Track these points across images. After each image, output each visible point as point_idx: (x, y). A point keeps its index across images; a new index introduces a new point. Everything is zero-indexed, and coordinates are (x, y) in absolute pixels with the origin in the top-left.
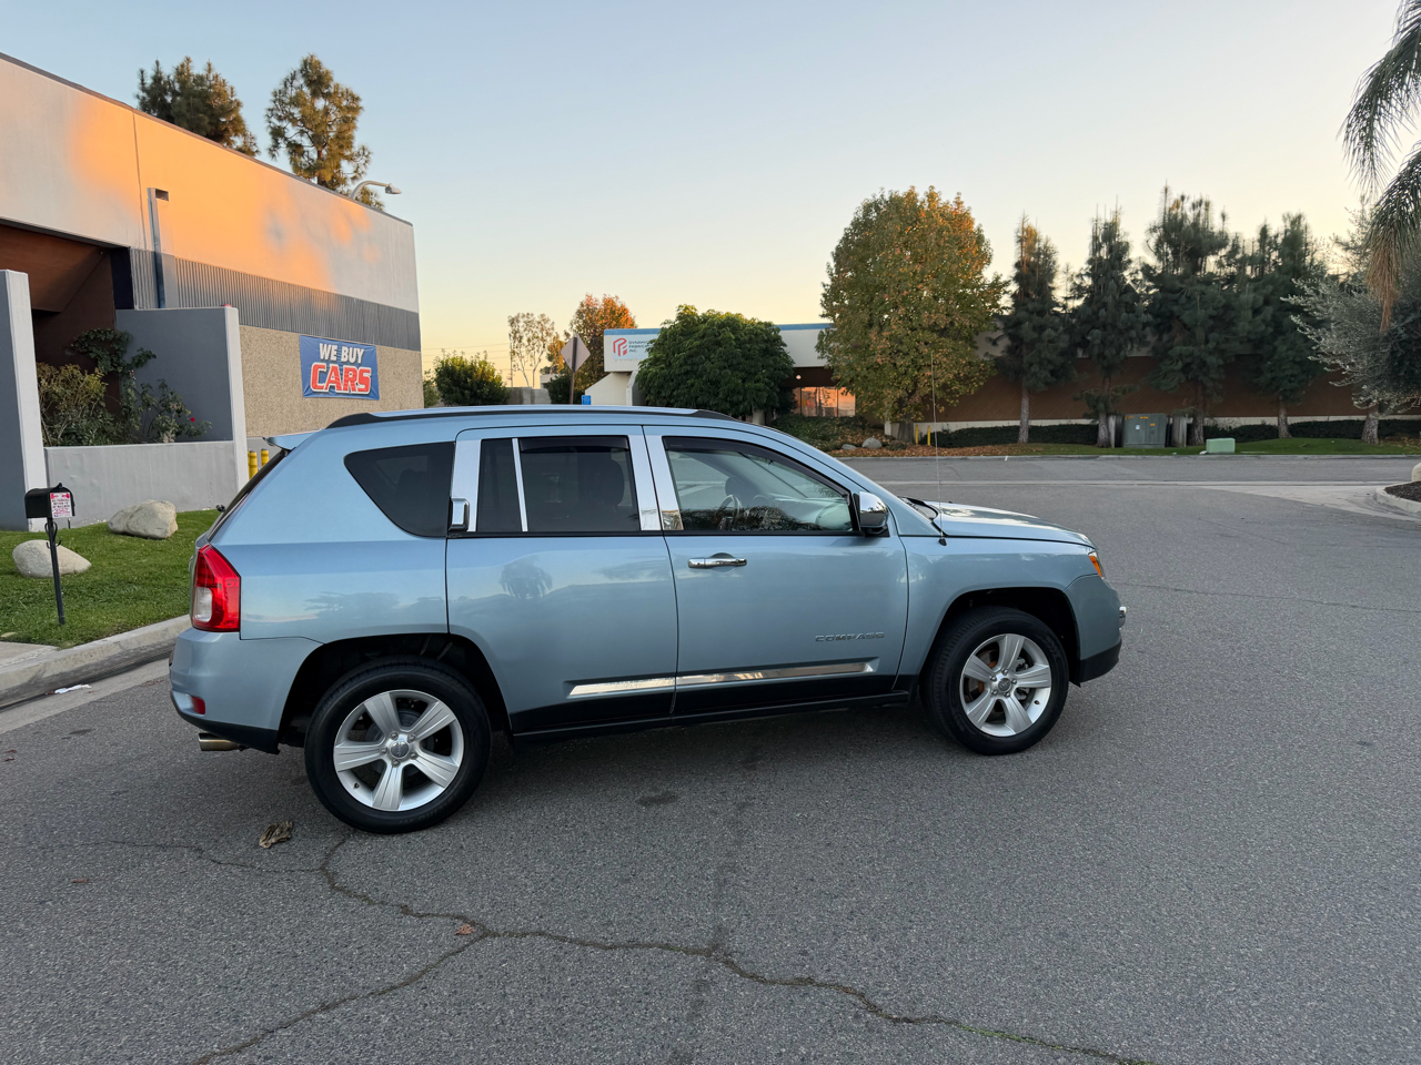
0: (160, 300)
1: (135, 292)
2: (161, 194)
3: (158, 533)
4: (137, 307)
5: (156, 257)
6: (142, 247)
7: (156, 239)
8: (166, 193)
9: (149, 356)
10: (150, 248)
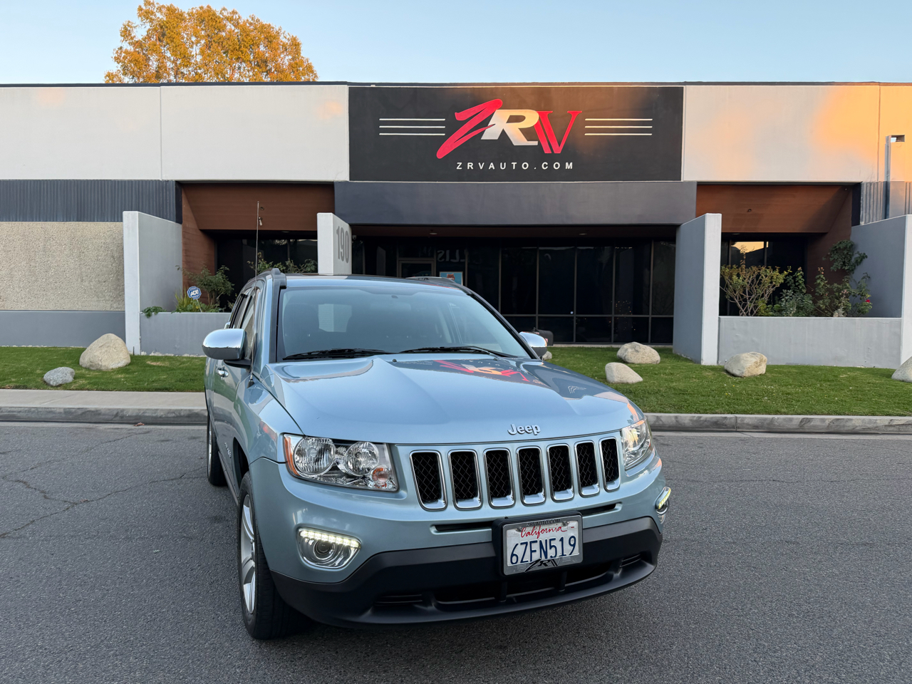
0: (886, 216)
1: (863, 213)
2: (900, 138)
3: (737, 372)
4: (862, 223)
5: (887, 185)
6: (875, 180)
7: (888, 172)
8: (903, 136)
9: (863, 257)
10: (882, 179)
